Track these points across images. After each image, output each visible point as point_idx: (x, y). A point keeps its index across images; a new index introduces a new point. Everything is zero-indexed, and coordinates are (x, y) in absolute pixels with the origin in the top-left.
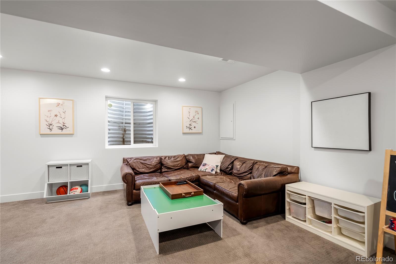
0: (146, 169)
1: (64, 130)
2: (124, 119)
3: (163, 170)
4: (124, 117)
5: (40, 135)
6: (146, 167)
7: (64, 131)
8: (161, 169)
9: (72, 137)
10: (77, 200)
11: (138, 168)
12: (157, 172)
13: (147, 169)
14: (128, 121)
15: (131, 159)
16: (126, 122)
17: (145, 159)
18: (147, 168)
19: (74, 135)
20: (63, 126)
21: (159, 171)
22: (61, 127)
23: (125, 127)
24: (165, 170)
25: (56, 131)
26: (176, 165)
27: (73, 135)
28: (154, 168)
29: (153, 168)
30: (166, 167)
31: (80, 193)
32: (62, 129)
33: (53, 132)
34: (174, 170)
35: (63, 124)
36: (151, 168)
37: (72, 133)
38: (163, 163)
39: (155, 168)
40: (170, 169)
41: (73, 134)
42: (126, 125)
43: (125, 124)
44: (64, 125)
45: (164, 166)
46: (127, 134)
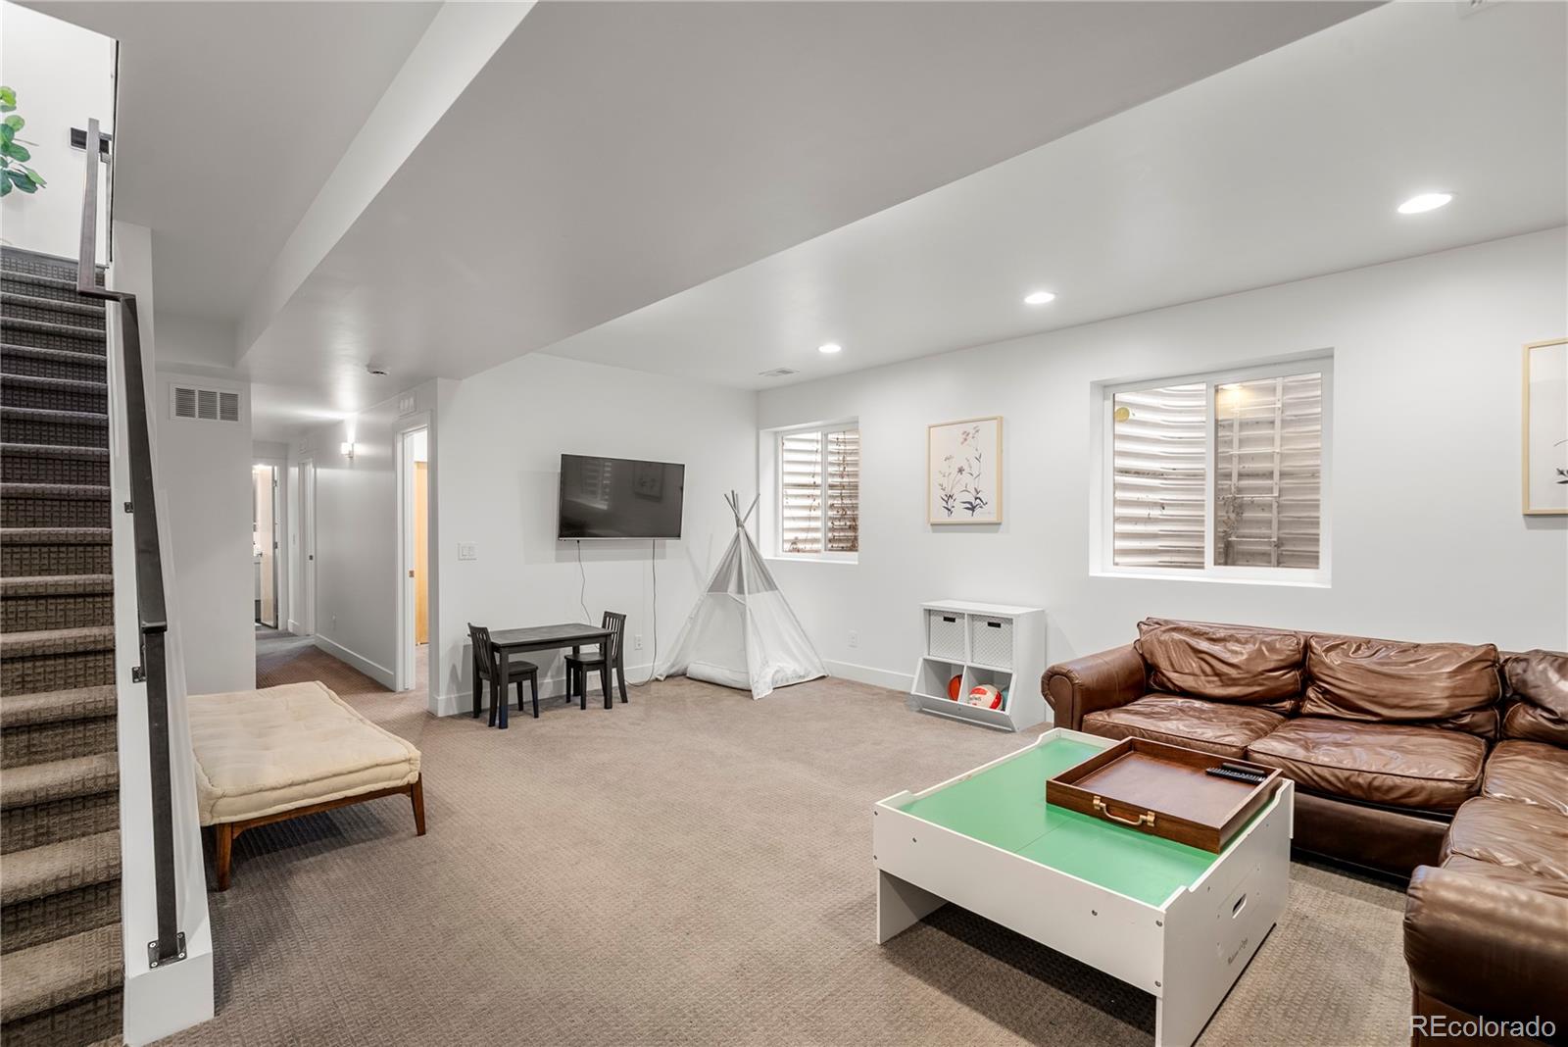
0: (1207, 678)
1: (978, 510)
2: (1235, 460)
3: (1309, 707)
4: (1235, 451)
5: (930, 527)
6: (1208, 669)
7: (979, 516)
8: (1299, 695)
9: (997, 532)
10: (980, 725)
11: (1172, 665)
12: (1274, 710)
13: (1213, 682)
14: (1251, 466)
15: (1157, 626)
16: (1245, 471)
17: (1221, 634)
18: (1215, 679)
19: (1001, 527)
20: (976, 499)
21: (1287, 704)
22: (971, 503)
23: (1240, 490)
24: (1319, 706)
25: (961, 515)
26: (1396, 696)
27: (996, 527)
28: (1248, 685)
29: (1247, 681)
30: (1328, 696)
31: (991, 707)
32: (973, 509)
33: (954, 518)
34: (1374, 719)
35: (974, 493)
36: (1234, 682)
37: (993, 519)
38: (1316, 670)
39: (1260, 685)
40: (1354, 712)
41: (1000, 524)
42: (1245, 483)
43: (1239, 480)
44: (978, 496)
45: (1320, 687)
46: (1246, 521)
